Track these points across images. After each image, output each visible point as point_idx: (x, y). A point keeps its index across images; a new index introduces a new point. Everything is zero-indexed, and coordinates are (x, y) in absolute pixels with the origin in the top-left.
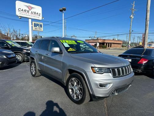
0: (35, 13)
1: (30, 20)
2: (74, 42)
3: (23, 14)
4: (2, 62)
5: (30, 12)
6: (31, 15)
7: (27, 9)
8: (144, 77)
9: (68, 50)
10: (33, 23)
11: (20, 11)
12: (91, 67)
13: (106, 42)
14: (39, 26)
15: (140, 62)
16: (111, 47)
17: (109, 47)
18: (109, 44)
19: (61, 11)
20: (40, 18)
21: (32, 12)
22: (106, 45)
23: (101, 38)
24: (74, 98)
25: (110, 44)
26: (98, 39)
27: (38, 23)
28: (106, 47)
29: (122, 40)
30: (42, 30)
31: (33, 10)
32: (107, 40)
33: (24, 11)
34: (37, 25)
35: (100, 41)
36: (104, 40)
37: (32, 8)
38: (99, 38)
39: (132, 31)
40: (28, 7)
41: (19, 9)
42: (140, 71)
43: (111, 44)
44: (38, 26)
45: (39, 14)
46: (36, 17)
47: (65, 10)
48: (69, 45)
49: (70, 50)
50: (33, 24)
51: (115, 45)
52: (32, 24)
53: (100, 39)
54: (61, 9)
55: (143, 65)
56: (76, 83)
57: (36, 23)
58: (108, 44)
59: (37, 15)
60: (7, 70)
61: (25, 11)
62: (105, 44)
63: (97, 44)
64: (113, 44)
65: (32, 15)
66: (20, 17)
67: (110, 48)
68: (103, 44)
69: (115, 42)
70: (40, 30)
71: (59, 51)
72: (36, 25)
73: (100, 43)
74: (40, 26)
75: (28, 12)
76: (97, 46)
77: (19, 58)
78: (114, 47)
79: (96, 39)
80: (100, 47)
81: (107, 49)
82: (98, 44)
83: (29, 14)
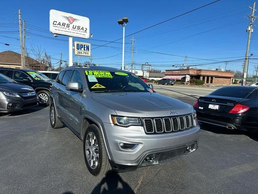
0: (79, 28)
1: (71, 39)
2: (109, 74)
3: (61, 29)
4: (13, 104)
5: (71, 26)
6: (72, 31)
7: (67, 22)
8: (244, 138)
9: (92, 88)
10: (76, 43)
11: (56, 25)
12: (112, 115)
13: (203, 73)
14: (85, 47)
15: (233, 110)
16: (211, 82)
17: (207, 82)
18: (208, 77)
19: (121, 23)
20: (87, 36)
21: (74, 27)
22: (204, 78)
23: (194, 67)
24: (90, 164)
25: (210, 78)
26: (188, 69)
27: (83, 43)
28: (203, 84)
29: (235, 71)
30: (89, 55)
31: (75, 24)
32: (205, 70)
33: (61, 25)
34: (82, 46)
35: (191, 73)
36: (200, 70)
37: (74, 20)
38: (191, 67)
39: (252, 55)
40: (67, 18)
41: (55, 23)
42: (233, 127)
43: (212, 77)
44: (83, 49)
45: (85, 29)
46: (81, 34)
47: (126, 21)
48: (97, 78)
49: (96, 86)
50: (76, 46)
51: (220, 79)
52: (74, 45)
53: (192, 69)
54: (121, 20)
55: (240, 116)
56: (93, 140)
57: (80, 43)
58: (206, 78)
59: (82, 32)
60: (20, 116)
61: (64, 24)
62: (201, 78)
63: (186, 77)
64: (216, 77)
65: (74, 32)
66: (55, 35)
67: (211, 84)
68: (198, 77)
69: (220, 75)
70: (86, 55)
71: (78, 89)
72: (79, 47)
73: (192, 76)
74: (86, 49)
75: (68, 26)
76: (186, 81)
77: (44, 97)
78: (218, 83)
79: (186, 68)
80: (191, 82)
81: (204, 86)
82: (188, 78)
83: (69, 29)
